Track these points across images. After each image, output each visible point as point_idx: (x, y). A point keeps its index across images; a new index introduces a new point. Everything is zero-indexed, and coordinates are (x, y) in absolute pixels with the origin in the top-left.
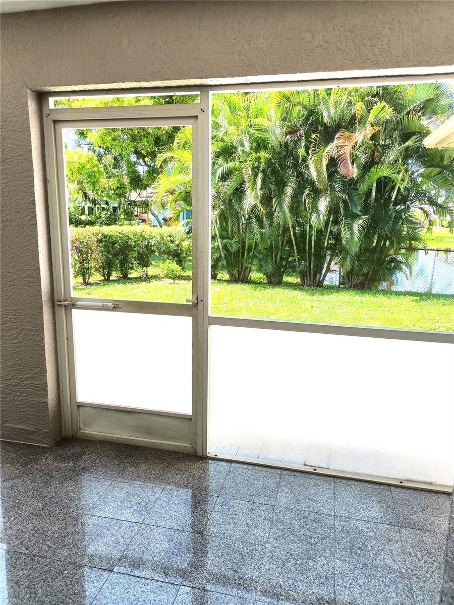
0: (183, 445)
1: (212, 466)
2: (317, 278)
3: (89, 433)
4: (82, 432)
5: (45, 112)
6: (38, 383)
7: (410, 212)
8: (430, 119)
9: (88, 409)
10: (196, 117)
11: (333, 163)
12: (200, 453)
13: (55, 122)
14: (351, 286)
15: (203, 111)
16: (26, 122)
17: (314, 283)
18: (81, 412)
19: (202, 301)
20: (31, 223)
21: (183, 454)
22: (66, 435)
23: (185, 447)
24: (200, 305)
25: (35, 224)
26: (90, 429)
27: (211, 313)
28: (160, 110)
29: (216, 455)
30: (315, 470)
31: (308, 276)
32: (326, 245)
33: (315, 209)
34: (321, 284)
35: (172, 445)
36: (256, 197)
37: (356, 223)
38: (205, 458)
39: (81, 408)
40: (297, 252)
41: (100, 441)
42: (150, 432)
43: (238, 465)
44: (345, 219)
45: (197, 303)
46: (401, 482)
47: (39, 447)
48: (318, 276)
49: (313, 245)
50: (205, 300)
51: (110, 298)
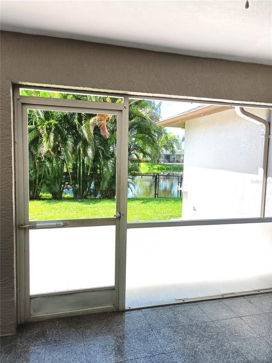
0: (109, 306)
1: (127, 315)
2: (84, 194)
3: (40, 316)
4: (33, 317)
5: (16, 97)
6: (6, 288)
7: (132, 156)
8: (142, 109)
9: (39, 298)
10: (121, 111)
11: (97, 129)
12: (121, 309)
13: (23, 104)
14: (104, 197)
15: (126, 108)
16: (8, 103)
17: (83, 197)
18: (32, 302)
19: (123, 215)
20: (8, 172)
21: (109, 312)
22: (21, 323)
23: (110, 307)
24: (122, 217)
25: (11, 173)
26: (39, 313)
27: (128, 222)
28: (100, 104)
29: (130, 308)
30: (184, 301)
31: (79, 193)
32: (89, 174)
33: (85, 154)
34: (86, 197)
35: (101, 308)
36: (50, 146)
37: (109, 162)
38: (124, 311)
39: (32, 300)
40: (72, 179)
41: (48, 320)
42: (85, 304)
43: (145, 310)
44: (103, 160)
45: (120, 217)
46: (223, 296)
47: (6, 337)
48: (85, 192)
49: (81, 174)
50: (125, 215)
51: (60, 219)
